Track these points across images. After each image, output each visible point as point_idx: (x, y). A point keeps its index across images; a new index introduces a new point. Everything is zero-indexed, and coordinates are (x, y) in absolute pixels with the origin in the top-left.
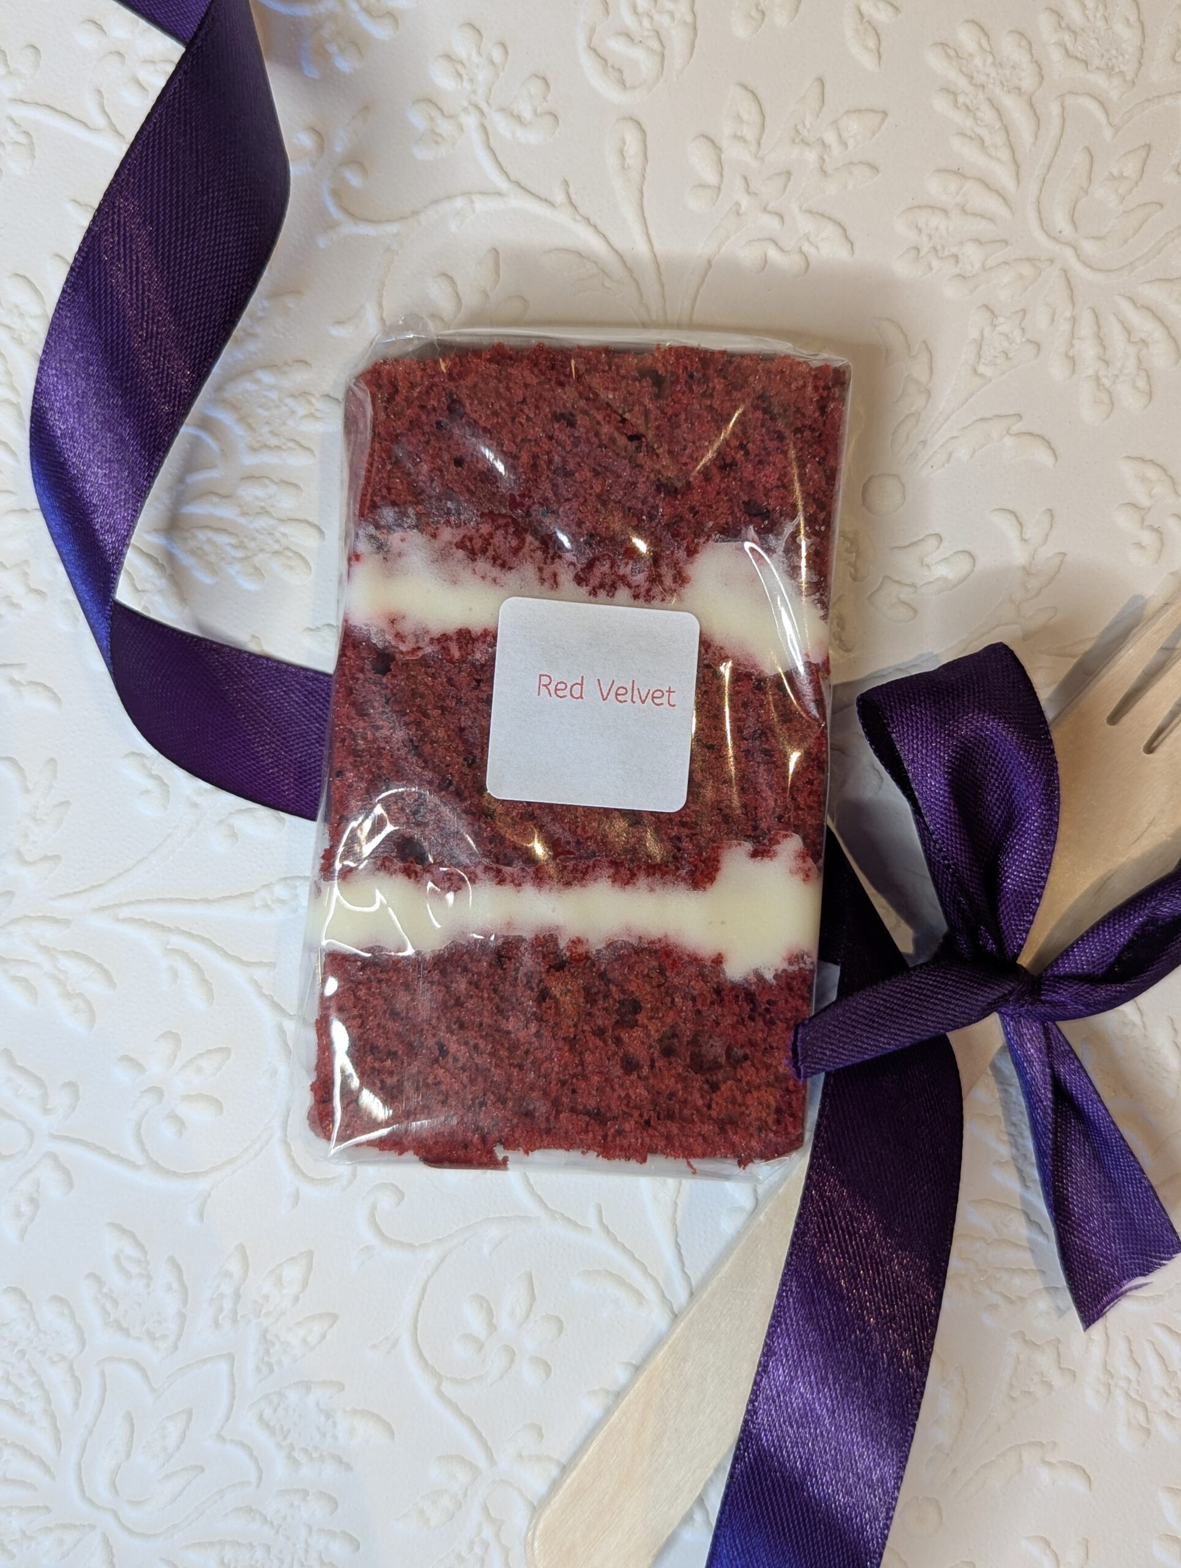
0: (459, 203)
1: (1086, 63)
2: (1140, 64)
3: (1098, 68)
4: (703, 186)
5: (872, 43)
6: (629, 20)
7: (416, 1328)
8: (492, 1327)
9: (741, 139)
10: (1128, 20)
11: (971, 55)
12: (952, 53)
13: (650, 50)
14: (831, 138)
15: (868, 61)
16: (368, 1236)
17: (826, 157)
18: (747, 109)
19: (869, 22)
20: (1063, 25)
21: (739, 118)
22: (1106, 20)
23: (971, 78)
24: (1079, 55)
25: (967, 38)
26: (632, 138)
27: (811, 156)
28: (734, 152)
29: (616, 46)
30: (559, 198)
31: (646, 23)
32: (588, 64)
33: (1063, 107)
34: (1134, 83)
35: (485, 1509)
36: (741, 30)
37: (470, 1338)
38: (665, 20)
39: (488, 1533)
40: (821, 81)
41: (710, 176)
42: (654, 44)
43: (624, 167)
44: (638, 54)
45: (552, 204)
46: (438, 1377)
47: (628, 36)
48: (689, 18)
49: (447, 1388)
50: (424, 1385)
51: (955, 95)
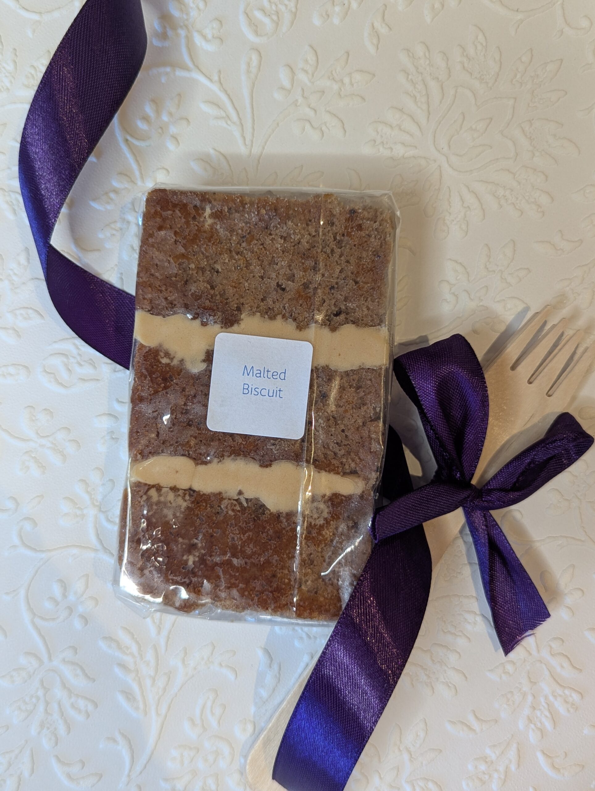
0: (168, 69)
1: (471, 74)
2: (496, 80)
3: (476, 78)
4: (283, 88)
5: (375, 41)
6: (266, 4)
7: (28, 589)
8: (65, 596)
9: (305, 71)
10: (495, 59)
11: (420, 58)
12: (411, 55)
13: (273, 20)
14: (347, 80)
15: (372, 50)
16: (16, 541)
17: (342, 89)
18: (311, 58)
19: (376, 32)
20: (465, 54)
21: (306, 61)
22: (485, 56)
23: (417, 68)
24: (469, 70)
25: (420, 51)
26: (255, 57)
27: (336, 87)
28: (302, 77)
29: (258, 15)
30: (216, 78)
31: (274, 7)
32: (242, 18)
33: (456, 92)
34: (491, 88)
35: (42, 682)
36: (317, 21)
37: (52, 599)
38: (283, 8)
39: (40, 693)
40: (348, 53)
41: (286, 83)
42: (275, 18)
43: (248, 71)
44: (267, 20)
45: (211, 80)
46: (34, 614)
47: (263, 10)
48: (294, 10)
49: (37, 620)
50: (26, 617)
51: (408, 74)
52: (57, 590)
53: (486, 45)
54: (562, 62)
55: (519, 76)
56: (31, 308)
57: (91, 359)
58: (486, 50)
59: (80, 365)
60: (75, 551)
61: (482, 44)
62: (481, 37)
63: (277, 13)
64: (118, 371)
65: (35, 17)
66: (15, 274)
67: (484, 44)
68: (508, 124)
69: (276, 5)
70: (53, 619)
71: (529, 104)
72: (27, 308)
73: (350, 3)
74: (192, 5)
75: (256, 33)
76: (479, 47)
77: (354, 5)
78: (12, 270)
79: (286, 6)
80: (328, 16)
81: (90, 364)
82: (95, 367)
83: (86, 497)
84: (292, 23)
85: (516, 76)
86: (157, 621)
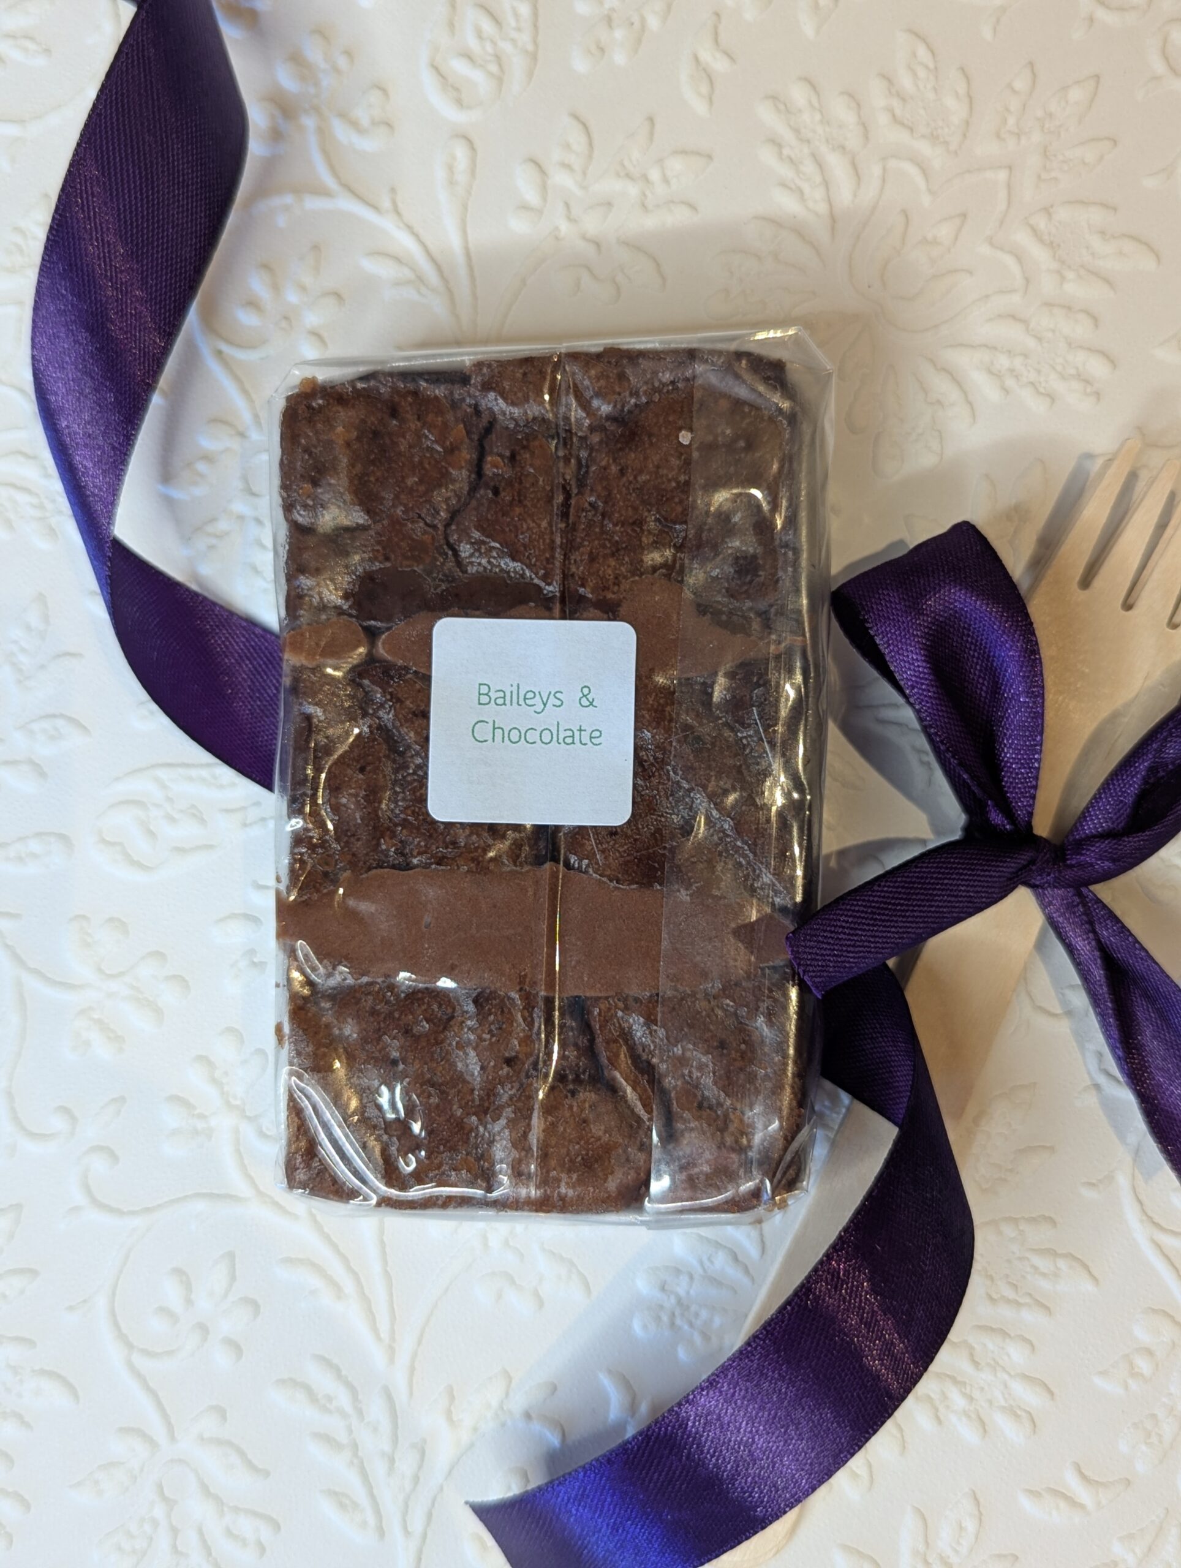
0: (289, 199)
1: (911, 130)
2: (964, 135)
3: (923, 136)
4: (525, 207)
5: (704, 89)
6: (472, 43)
7: (114, 1294)
8: (189, 1302)
9: (567, 167)
10: (957, 93)
11: (800, 111)
12: (782, 107)
13: (490, 74)
14: (655, 175)
15: (700, 107)
16: (78, 1197)
17: (648, 193)
18: (577, 138)
19: (704, 70)
20: (893, 91)
21: (567, 147)
22: (935, 90)
23: (797, 131)
24: (906, 122)
25: (799, 95)
26: (461, 152)
27: (633, 190)
28: (561, 179)
29: (459, 67)
30: (386, 204)
31: (489, 48)
32: (428, 79)
33: (884, 169)
34: (956, 153)
35: (160, 1488)
36: (580, 64)
37: (164, 1311)
38: (506, 47)
39: (159, 1512)
40: (651, 120)
41: (531, 196)
42: (493, 68)
43: (452, 182)
44: (477, 76)
45: (375, 208)
46: (130, 1347)
47: (469, 57)
48: (530, 47)
49: (138, 1360)
50: (115, 1353)
51: (780, 146)
52: (172, 1294)
53: (936, 68)
54: (1098, 82)
55: (1011, 121)
56: (62, 716)
57: (193, 806)
58: (936, 78)
59: (171, 819)
60: (201, 1206)
61: (927, 67)
62: (922, 52)
63: (498, 58)
64: (251, 824)
65: (13, 131)
66: (23, 650)
67: (931, 66)
68: (1002, 222)
69: (494, 43)
70: (170, 1353)
71: (1039, 177)
72: (54, 716)
73: (643, 20)
74: (323, 65)
75: (459, 103)
76: (922, 73)
77: (653, 23)
78: (15, 642)
79: (513, 41)
80: (602, 50)
81: (194, 815)
82: (202, 821)
83: (212, 1092)
84: (530, 74)
85: (1005, 121)
86: (384, 1335)
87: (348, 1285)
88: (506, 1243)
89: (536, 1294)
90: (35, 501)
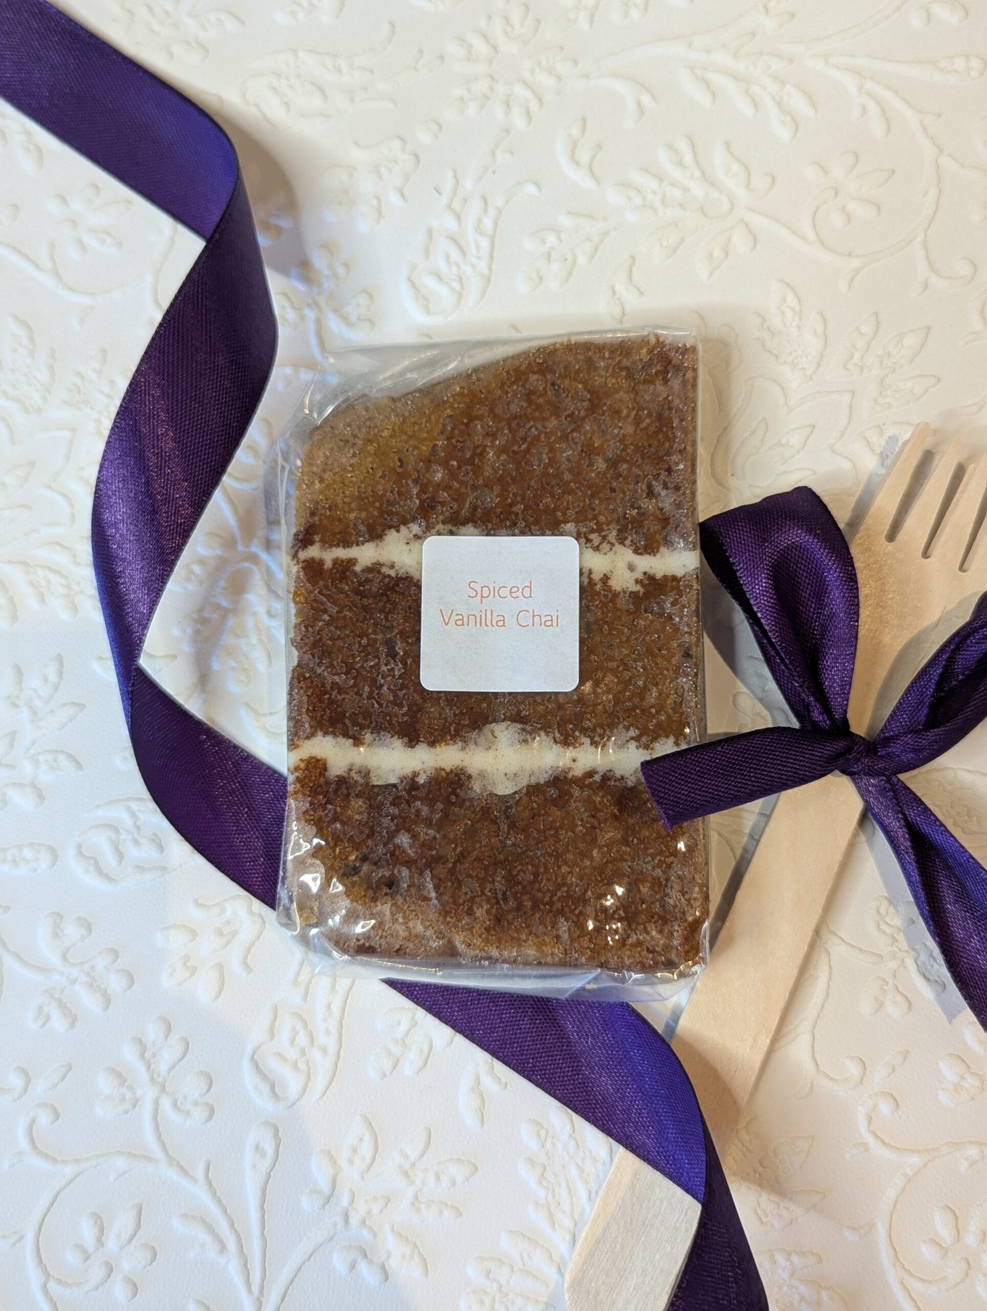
52: (88, 1233)
53: (801, 311)
54: (928, 333)
55: (857, 356)
56: (62, 751)
57: (155, 835)
58: (800, 318)
59: (136, 842)
61: (792, 309)
62: (791, 298)
63: (460, 279)
65: (85, 300)
66: (39, 697)
67: (797, 309)
68: (843, 434)
69: (457, 265)
70: (79, 1285)
71: (876, 401)
72: (56, 751)
73: (575, 258)
74: (326, 272)
75: (427, 310)
76: (789, 315)
77: (582, 260)
78: (34, 690)
79: (473, 266)
80: (541, 278)
81: (153, 840)
83: (141, 1067)
84: (484, 293)
85: (852, 356)
86: (255, 1289)
87: (232, 1245)
88: (364, 1222)
89: (383, 1268)
90: (64, 582)
